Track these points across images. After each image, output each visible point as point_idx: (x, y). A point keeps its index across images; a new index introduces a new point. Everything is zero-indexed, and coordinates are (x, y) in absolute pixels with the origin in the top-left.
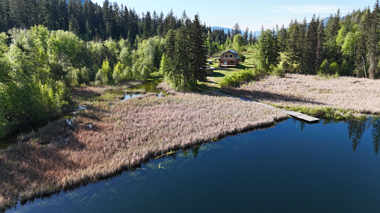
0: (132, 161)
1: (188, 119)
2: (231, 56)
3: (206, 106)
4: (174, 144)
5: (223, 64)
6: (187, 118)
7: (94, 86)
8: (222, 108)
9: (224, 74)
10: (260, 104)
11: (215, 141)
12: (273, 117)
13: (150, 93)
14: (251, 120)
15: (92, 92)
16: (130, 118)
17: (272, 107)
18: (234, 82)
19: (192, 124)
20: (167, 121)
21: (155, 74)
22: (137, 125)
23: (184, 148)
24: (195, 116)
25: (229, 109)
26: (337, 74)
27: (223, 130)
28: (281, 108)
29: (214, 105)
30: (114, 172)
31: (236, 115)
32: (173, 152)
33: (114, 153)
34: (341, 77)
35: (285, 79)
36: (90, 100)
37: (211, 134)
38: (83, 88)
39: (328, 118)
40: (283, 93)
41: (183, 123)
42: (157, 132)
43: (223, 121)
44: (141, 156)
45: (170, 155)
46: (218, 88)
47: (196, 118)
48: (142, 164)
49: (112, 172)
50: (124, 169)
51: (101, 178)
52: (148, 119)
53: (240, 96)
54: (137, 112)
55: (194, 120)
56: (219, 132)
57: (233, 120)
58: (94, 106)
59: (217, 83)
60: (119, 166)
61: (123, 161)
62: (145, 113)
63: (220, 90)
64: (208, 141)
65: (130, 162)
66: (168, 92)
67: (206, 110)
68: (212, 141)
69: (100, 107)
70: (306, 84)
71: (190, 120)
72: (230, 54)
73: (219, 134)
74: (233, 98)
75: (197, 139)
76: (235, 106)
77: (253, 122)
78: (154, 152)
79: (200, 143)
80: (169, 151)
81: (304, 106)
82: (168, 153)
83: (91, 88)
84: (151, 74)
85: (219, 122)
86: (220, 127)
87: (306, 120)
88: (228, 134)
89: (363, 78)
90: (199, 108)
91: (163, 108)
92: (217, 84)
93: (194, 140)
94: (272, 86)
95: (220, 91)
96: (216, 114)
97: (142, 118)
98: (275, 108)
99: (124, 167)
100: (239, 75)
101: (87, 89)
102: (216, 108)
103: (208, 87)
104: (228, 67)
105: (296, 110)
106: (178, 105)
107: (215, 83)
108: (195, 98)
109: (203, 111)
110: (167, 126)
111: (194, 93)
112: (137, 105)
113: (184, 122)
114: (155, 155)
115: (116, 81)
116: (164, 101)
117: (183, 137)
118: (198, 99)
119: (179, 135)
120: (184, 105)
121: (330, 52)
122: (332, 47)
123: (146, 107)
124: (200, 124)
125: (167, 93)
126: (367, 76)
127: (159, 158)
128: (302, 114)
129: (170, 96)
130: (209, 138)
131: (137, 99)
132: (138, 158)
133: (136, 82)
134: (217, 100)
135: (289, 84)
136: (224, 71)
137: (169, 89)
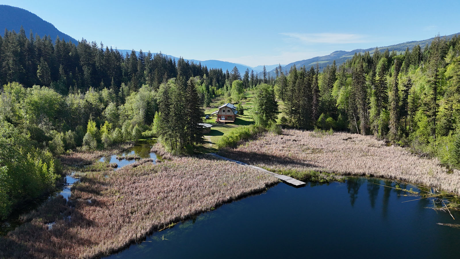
0: (139, 235)
1: (187, 188)
2: (229, 111)
3: (204, 172)
4: (175, 216)
5: (221, 119)
6: (185, 187)
7: (81, 152)
8: (219, 174)
9: (222, 131)
10: (256, 167)
11: (212, 210)
12: (265, 183)
13: (145, 159)
14: (245, 186)
15: (81, 160)
16: (129, 190)
17: (266, 171)
18: (231, 143)
19: (191, 195)
20: (166, 192)
21: (147, 133)
22: (136, 198)
23: (184, 220)
24: (193, 185)
25: (225, 175)
26: (331, 130)
27: (219, 199)
28: (274, 171)
29: (211, 171)
30: (124, 246)
31: (232, 182)
32: (174, 224)
33: (120, 228)
34: (336, 133)
35: (282, 136)
36: (81, 170)
37: (208, 204)
38: (69, 155)
39: (313, 181)
40: (278, 154)
41: (182, 194)
42: (157, 204)
43: (220, 190)
44: (146, 229)
45: (171, 227)
46: (215, 150)
47: (194, 187)
48: (147, 237)
49: (122, 246)
50: (132, 242)
51: (113, 252)
52: (146, 191)
53: (237, 159)
54: (134, 183)
55: (193, 189)
56: (216, 201)
57: (229, 188)
58: (88, 177)
59: (215, 143)
60: (127, 240)
61: (130, 235)
62: (142, 184)
63: (217, 151)
64: (206, 211)
65: (136, 236)
66: (163, 156)
67: (204, 177)
68: (209, 210)
69: (95, 179)
70: (301, 143)
71: (188, 189)
72: (228, 109)
73: (215, 203)
74: (230, 162)
75: (195, 210)
76: (232, 172)
77: (246, 189)
78: (157, 226)
79: (198, 213)
80: (171, 224)
81: (295, 169)
82: (170, 226)
83: (79, 155)
84: (143, 133)
85: (216, 190)
86: (217, 195)
87: (294, 185)
88: (224, 202)
89: (356, 134)
90: (197, 175)
91: (160, 177)
92: (214, 145)
93: (193, 211)
94: (268, 145)
95: (217, 153)
96: (213, 181)
97: (140, 190)
98: (269, 172)
99: (132, 241)
100: (236, 135)
101: (74, 157)
102: (213, 175)
103: (206, 148)
104: (226, 123)
105: (286, 174)
106: (175, 173)
107: (212, 143)
108: (192, 164)
109: (200, 178)
110: (166, 198)
111: (191, 156)
112: (132, 175)
113: (182, 192)
114: (158, 227)
115: (106, 146)
116: (161, 168)
117: (182, 209)
118: (195, 165)
119: (179, 206)
120: (181, 172)
121: (327, 106)
122: (328, 101)
123: (143, 177)
124: (198, 194)
125: (163, 158)
126: (359, 131)
127: (162, 230)
128: (291, 178)
129: (166, 161)
130: (207, 208)
131: (132, 168)
132: (143, 232)
133: (127, 144)
134: (214, 164)
135: (285, 143)
136: (223, 128)
137: (165, 153)
